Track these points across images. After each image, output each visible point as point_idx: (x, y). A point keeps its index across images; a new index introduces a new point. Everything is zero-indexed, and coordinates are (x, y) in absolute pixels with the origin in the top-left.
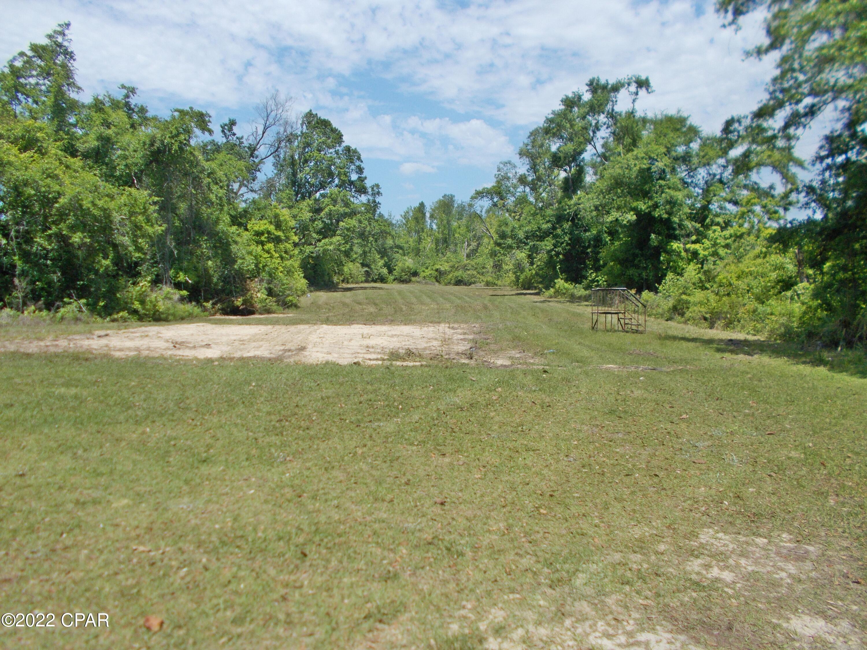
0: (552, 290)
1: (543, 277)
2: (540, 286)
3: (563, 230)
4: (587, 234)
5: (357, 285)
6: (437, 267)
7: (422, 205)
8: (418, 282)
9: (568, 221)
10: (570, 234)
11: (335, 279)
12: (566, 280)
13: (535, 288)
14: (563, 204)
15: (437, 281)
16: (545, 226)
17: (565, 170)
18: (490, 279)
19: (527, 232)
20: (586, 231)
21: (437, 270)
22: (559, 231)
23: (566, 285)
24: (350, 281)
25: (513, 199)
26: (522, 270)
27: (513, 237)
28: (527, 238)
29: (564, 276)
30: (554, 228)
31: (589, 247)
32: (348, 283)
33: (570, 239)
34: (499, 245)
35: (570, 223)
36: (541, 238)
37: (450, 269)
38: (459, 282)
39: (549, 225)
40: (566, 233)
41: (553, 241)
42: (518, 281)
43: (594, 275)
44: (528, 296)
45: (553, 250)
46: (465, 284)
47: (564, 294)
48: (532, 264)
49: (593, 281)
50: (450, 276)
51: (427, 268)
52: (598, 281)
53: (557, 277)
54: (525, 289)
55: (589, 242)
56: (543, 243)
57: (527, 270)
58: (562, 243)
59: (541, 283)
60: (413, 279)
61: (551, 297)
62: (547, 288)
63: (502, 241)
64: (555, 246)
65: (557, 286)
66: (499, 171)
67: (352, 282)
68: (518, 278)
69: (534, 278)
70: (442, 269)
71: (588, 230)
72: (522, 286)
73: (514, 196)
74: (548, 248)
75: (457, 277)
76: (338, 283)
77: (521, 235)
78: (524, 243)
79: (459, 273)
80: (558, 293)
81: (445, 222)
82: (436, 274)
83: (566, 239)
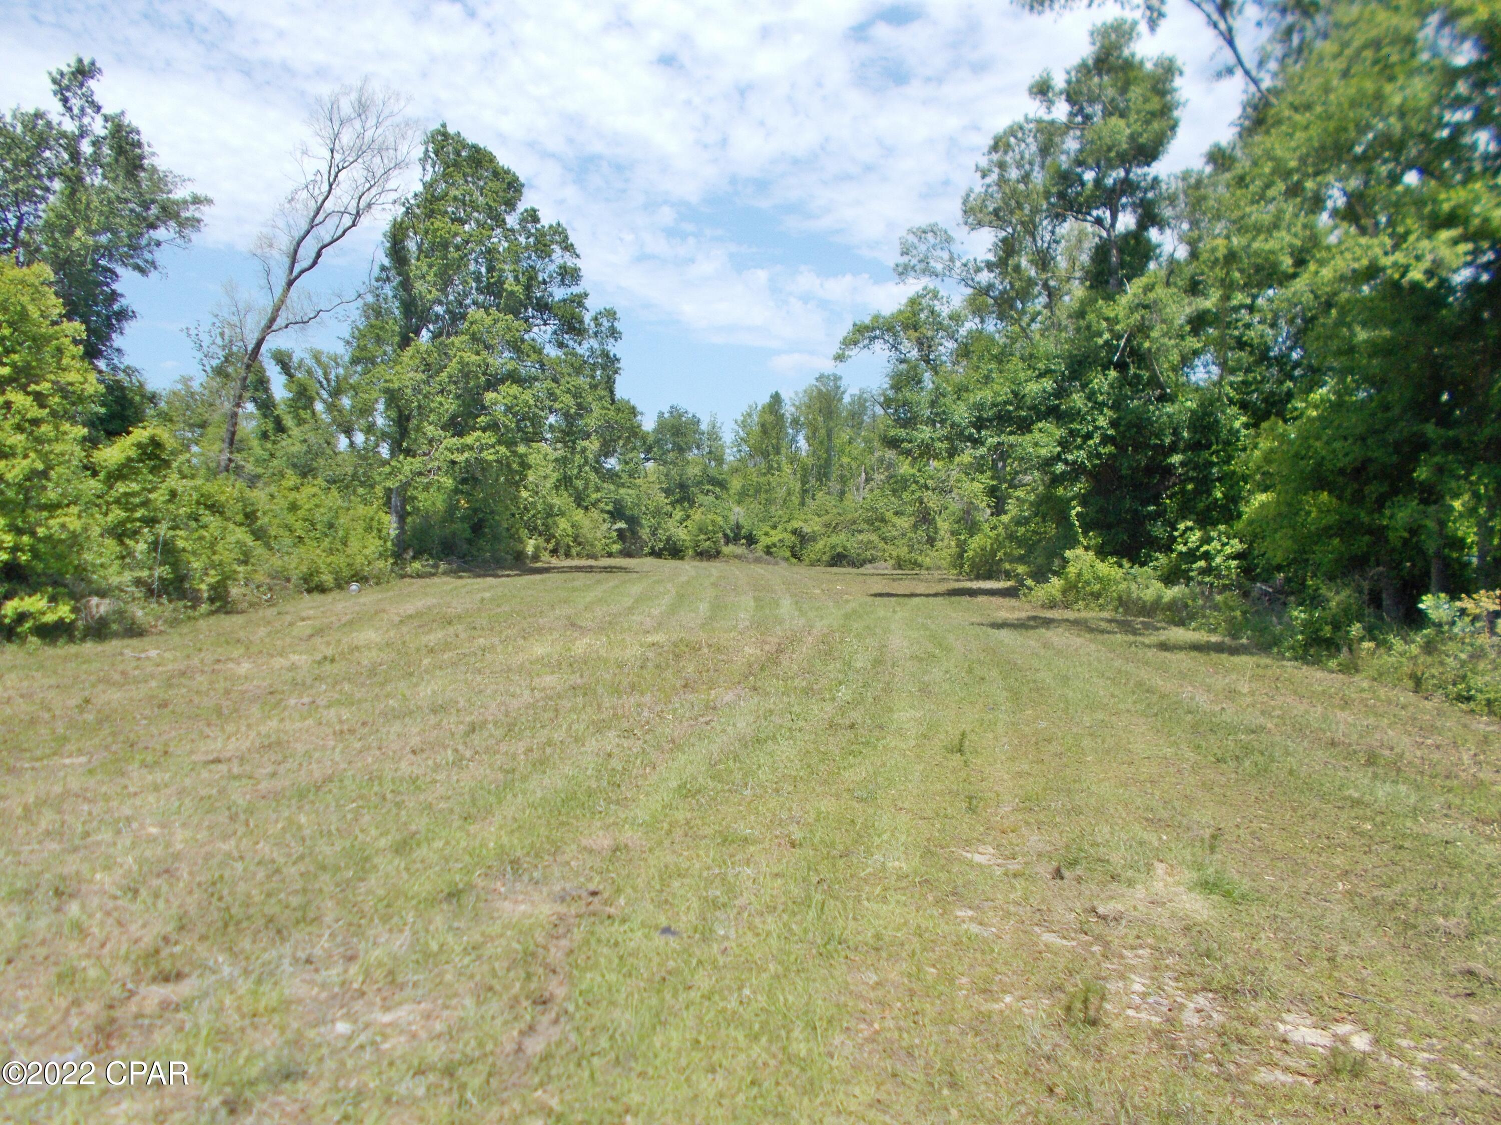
0: (1056, 583)
1: (1030, 545)
2: (1021, 569)
3: (1091, 396)
4: (1169, 409)
5: (591, 562)
6: (796, 524)
7: (776, 399)
8: (737, 557)
9: (1105, 367)
10: (1115, 407)
11: (530, 546)
12: (1102, 553)
13: (1008, 575)
14: (1091, 317)
15: (794, 555)
16: (1033, 388)
17: (1099, 221)
18: (903, 551)
19: (980, 407)
20: (1163, 398)
21: (794, 532)
22: (1078, 400)
23: (1105, 568)
24: (574, 551)
25: (950, 345)
26: (973, 528)
27: (939, 418)
28: (980, 424)
29: (1094, 538)
30: (1061, 392)
31: (1173, 449)
32: (568, 555)
33: (1113, 424)
34: (893, 443)
35: (1113, 374)
36: (1025, 426)
37: (823, 530)
38: (838, 559)
39: (1048, 384)
40: (1099, 406)
41: (1060, 433)
42: (961, 556)
43: (1195, 537)
44: (981, 599)
45: (1058, 458)
46: (853, 564)
47: (1097, 596)
48: (999, 510)
49: (1191, 556)
50: (820, 545)
51: (774, 527)
52: (1207, 556)
53: (1072, 543)
54: (978, 577)
55: (1176, 432)
56: (1028, 437)
57: (986, 527)
58: (1089, 436)
59: (1021, 559)
60: (727, 550)
61: (1052, 605)
62: (1040, 576)
63: (902, 433)
64: (1064, 444)
65: (1072, 570)
66: (905, 253)
67: (578, 555)
68: (962, 547)
69: (1001, 546)
70: (807, 529)
71: (1171, 399)
72: (973, 566)
73: (952, 337)
74: (1044, 452)
75: (833, 547)
76: (536, 557)
77: (961, 413)
78: (970, 438)
79: (840, 539)
80: (1072, 589)
81: (823, 432)
82: (790, 539)
83: (1102, 422)
